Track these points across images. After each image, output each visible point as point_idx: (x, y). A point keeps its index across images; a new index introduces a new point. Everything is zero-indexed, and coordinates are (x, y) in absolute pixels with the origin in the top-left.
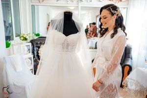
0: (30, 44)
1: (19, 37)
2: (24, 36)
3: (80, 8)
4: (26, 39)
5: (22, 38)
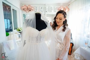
0: (20, 33)
1: (16, 30)
2: (19, 29)
3: (46, 15)
4: (20, 30)
5: (18, 30)
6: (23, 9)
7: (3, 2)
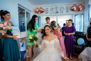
6: (36, 12)
7: (19, 7)
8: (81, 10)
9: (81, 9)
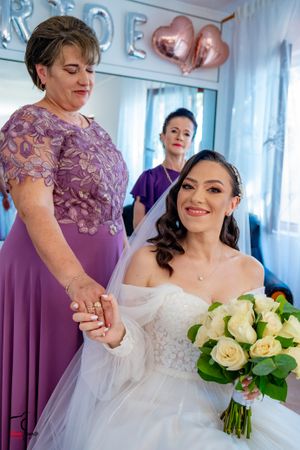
8: (210, 66)
9: (210, 58)
